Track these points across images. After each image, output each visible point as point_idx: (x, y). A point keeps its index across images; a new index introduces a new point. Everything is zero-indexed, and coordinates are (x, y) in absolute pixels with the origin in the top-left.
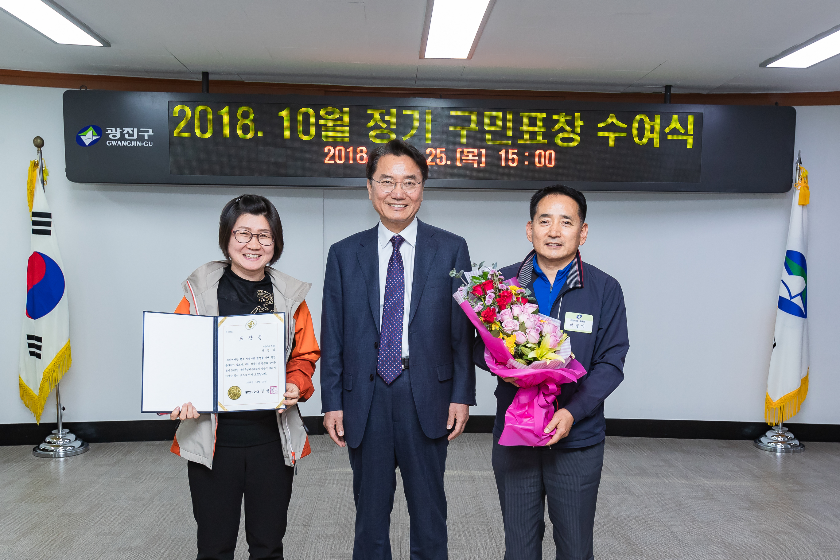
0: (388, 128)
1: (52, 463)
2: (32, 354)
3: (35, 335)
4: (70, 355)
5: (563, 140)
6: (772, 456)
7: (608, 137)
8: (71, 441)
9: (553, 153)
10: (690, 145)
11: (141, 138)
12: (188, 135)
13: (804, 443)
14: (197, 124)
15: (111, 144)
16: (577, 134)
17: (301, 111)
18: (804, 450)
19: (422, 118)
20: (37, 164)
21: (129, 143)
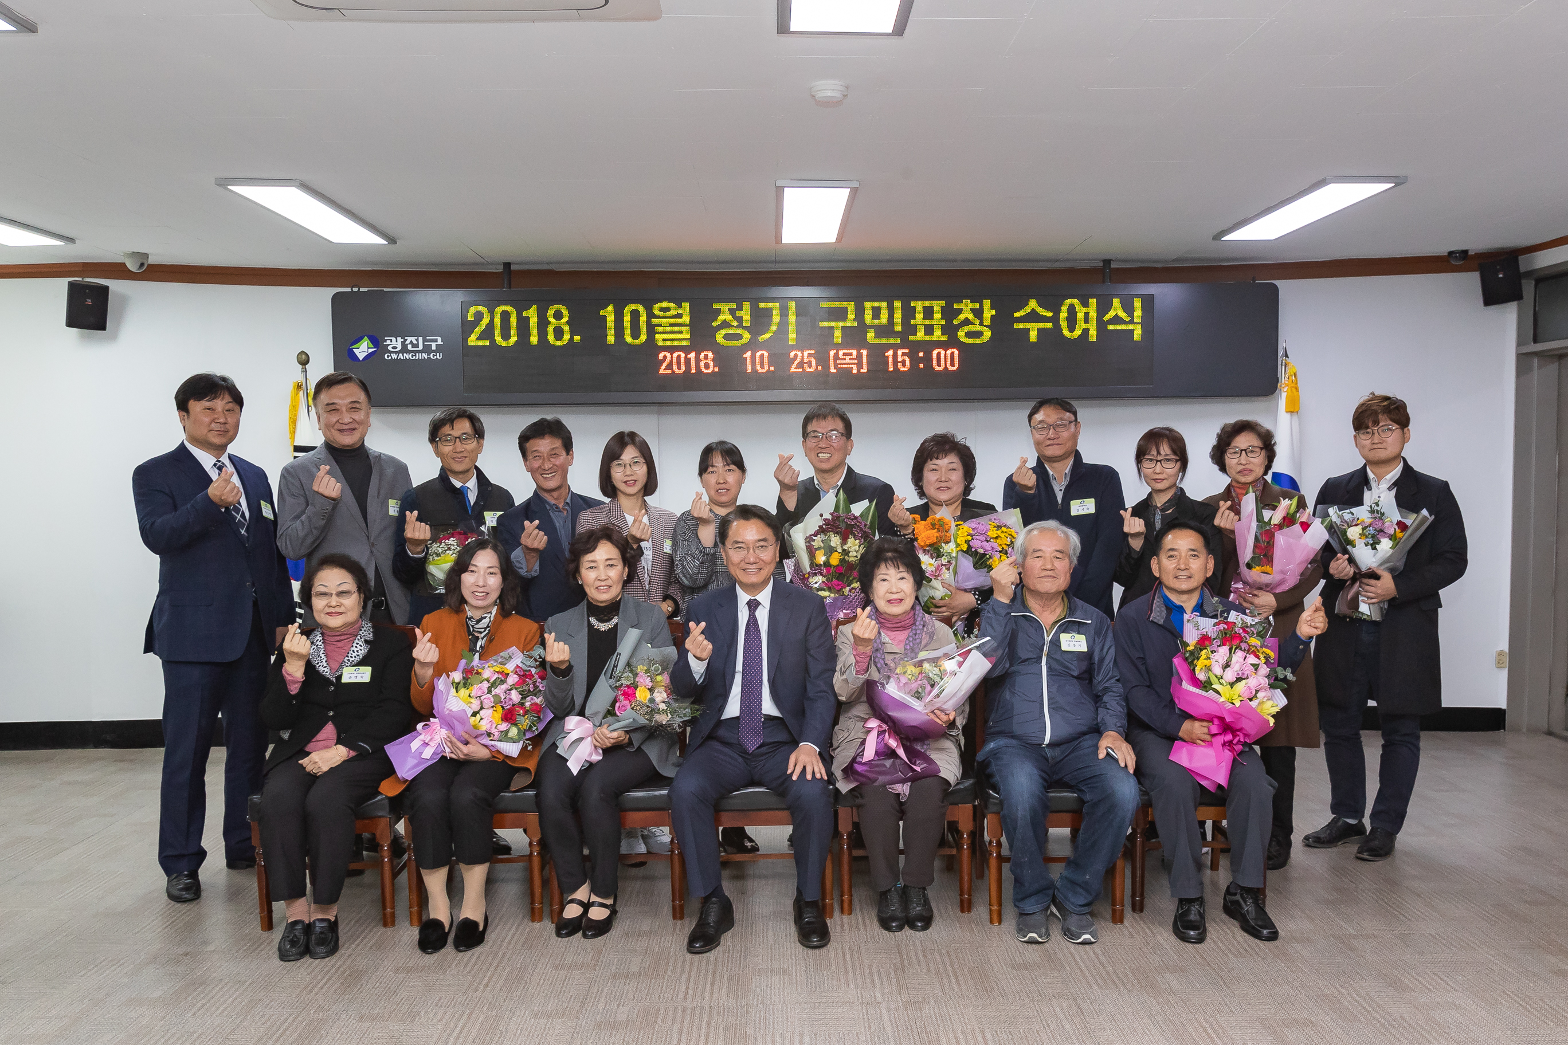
0: (740, 325)
5: (969, 334)
7: (1028, 330)
9: (956, 352)
10: (1138, 336)
11: (427, 349)
12: (486, 343)
14: (497, 329)
15: (390, 358)
16: (987, 326)
17: (628, 309)
19: (784, 312)
20: (301, 386)
21: (412, 356)
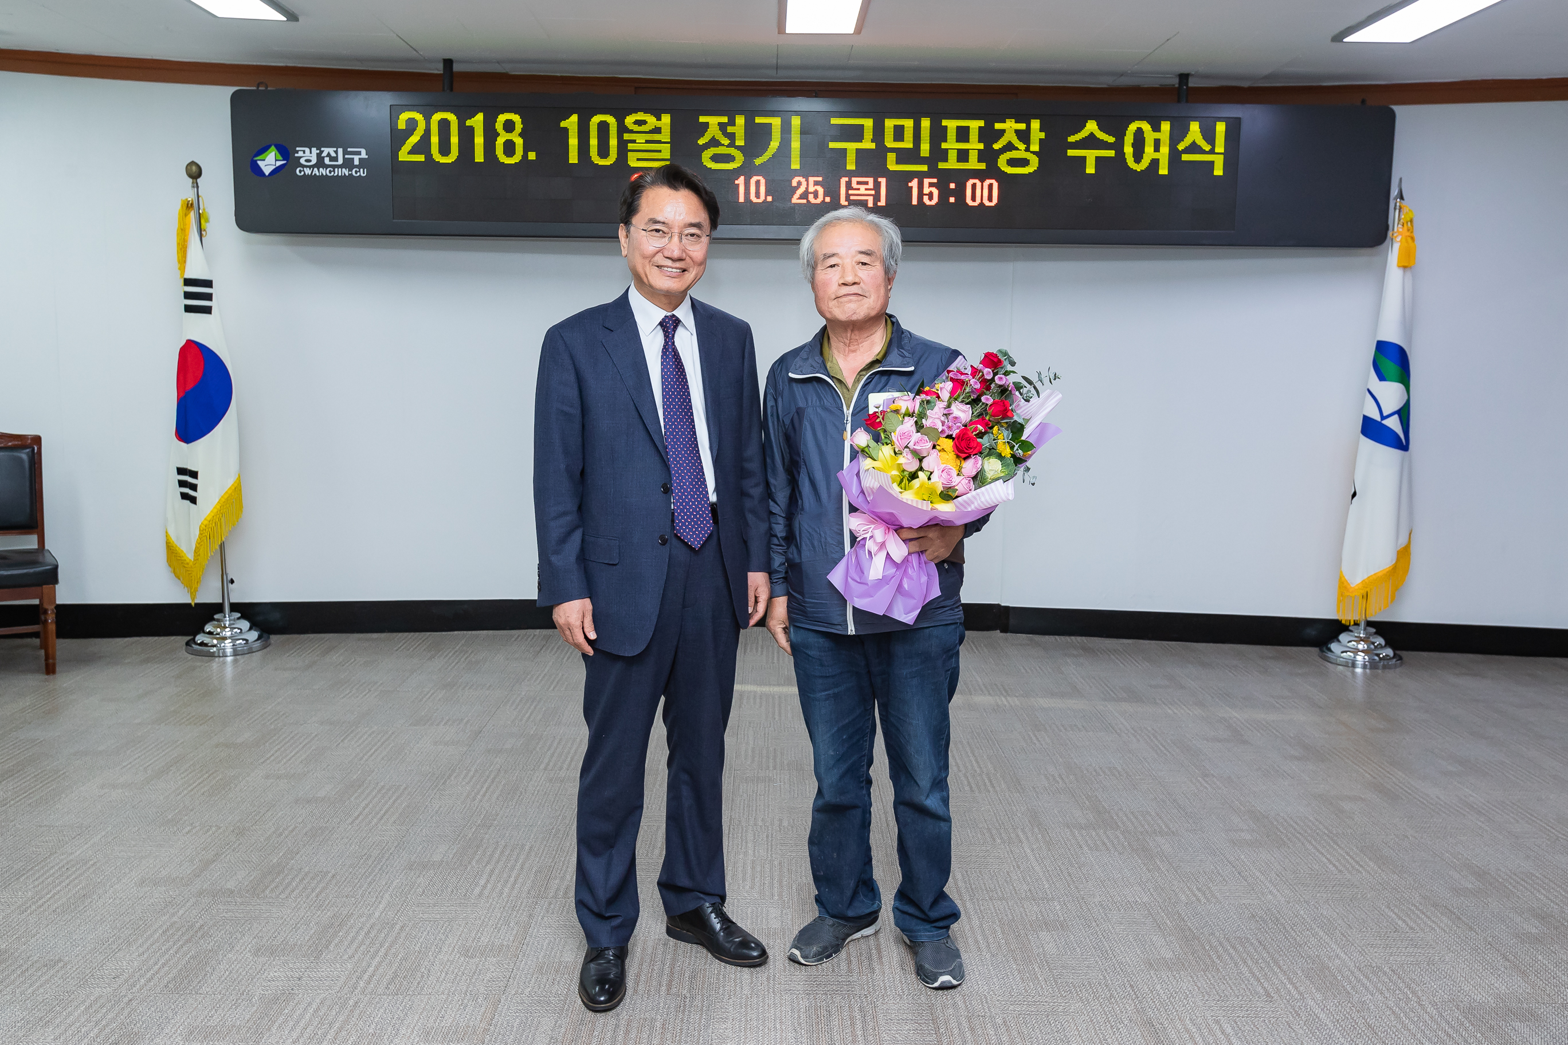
0: (732, 145)
1: (215, 664)
2: (184, 496)
3: (189, 468)
4: (240, 500)
5: (1012, 162)
6: (1349, 674)
7: (1084, 158)
8: (243, 631)
9: (995, 184)
10: (1218, 172)
11: (348, 164)
12: (421, 158)
13: (1403, 654)
14: (435, 139)
15: (303, 173)
16: (1034, 153)
17: (595, 120)
18: (1401, 665)
19: (786, 128)
20: (192, 204)
21: (330, 172)
